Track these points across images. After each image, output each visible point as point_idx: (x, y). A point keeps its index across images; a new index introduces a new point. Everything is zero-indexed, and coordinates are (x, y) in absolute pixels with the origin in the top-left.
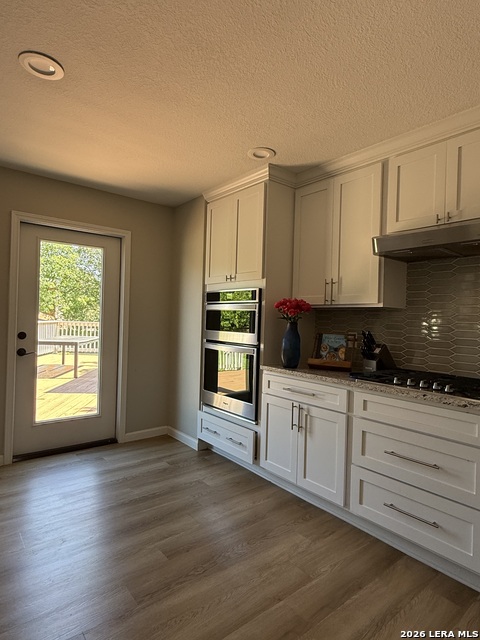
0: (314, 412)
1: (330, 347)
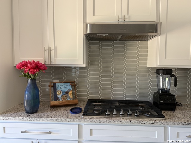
1: (63, 92)
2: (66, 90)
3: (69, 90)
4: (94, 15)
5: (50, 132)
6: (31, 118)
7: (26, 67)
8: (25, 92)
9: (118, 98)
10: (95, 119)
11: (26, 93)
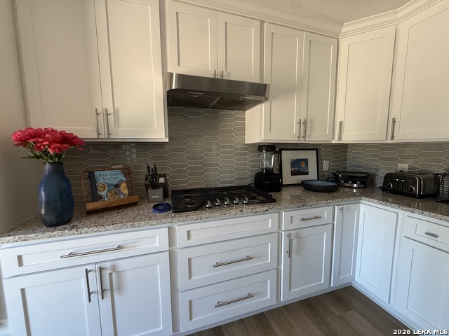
0: (122, 265)
1: (109, 185)
2: (115, 182)
3: (121, 181)
4: (179, 65)
5: (120, 248)
6: (80, 230)
7: (40, 140)
8: (40, 187)
9: (213, 185)
10: (194, 215)
11: (42, 189)
